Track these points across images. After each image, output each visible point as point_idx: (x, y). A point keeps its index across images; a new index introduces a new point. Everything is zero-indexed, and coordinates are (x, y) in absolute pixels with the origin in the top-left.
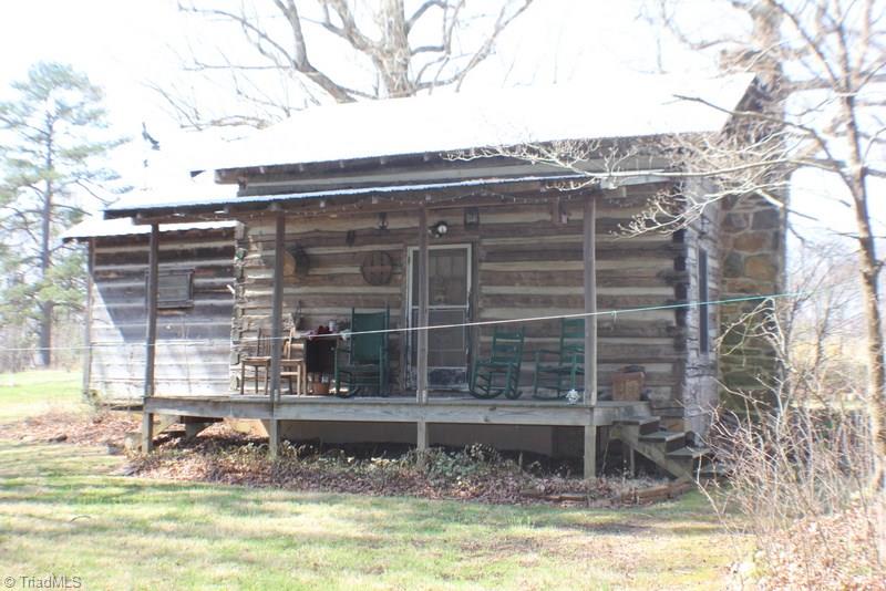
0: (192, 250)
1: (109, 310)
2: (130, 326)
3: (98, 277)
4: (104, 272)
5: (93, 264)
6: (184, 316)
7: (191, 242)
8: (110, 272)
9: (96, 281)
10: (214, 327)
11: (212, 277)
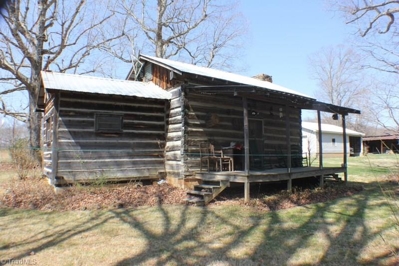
0: (121, 106)
1: (70, 132)
2: (85, 141)
3: (62, 113)
4: (66, 111)
5: (59, 106)
6: (118, 137)
7: (120, 102)
8: (70, 111)
9: (60, 116)
10: (134, 143)
11: (133, 120)
